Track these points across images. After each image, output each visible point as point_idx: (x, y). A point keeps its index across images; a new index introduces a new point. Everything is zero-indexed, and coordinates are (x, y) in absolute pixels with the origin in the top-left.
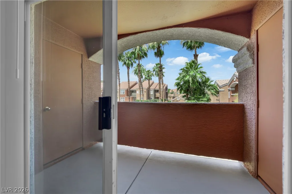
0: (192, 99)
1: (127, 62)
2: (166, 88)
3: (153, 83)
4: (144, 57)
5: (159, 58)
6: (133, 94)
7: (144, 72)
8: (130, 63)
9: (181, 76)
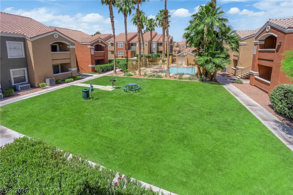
0: (205, 55)
1: (124, 8)
2: (171, 41)
3: (156, 34)
6: (133, 47)
7: (146, 21)
8: (127, 8)
9: (193, 24)
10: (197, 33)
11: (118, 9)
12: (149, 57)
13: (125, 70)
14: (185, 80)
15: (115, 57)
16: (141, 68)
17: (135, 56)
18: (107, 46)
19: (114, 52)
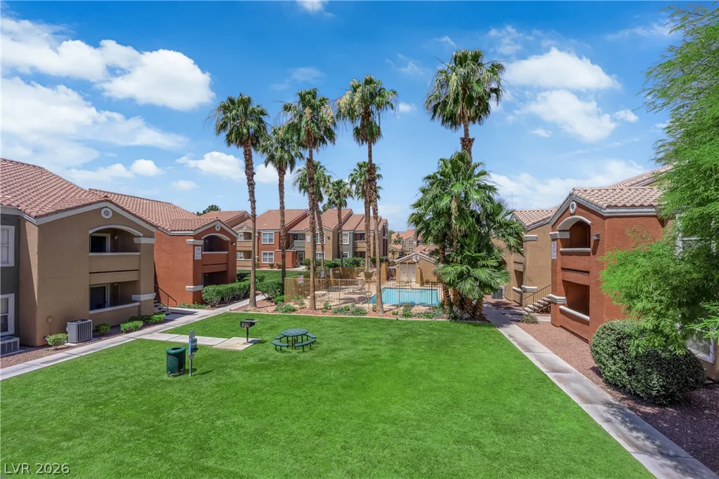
0: (456, 262)
1: (278, 154)
2: (385, 230)
3: (350, 215)
4: (324, 142)
6: (297, 243)
7: (327, 184)
8: (286, 156)
9: (427, 196)
10: (438, 215)
11: (266, 156)
12: (335, 266)
13: (278, 298)
14: (418, 319)
15: (255, 266)
16: (316, 292)
17: (302, 264)
18: (234, 239)
19: (253, 254)
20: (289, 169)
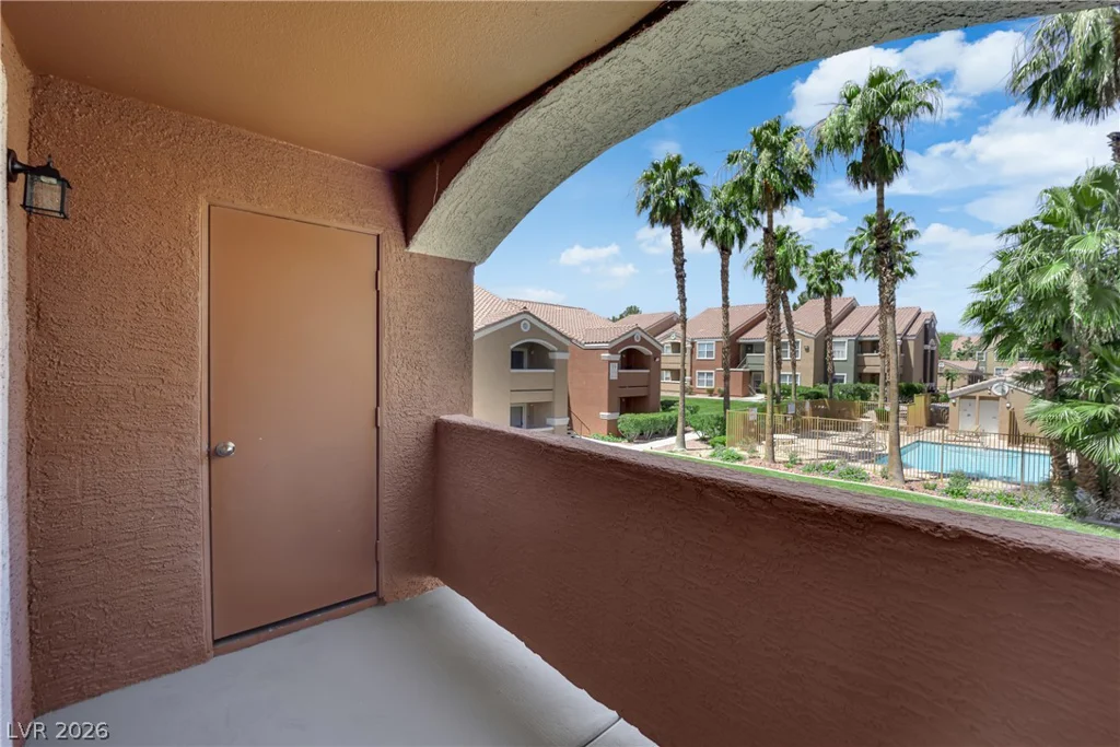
1: (720, 228)
2: (928, 331)
4: (792, 195)
5: (872, 190)
6: (751, 358)
7: (803, 260)
8: (733, 228)
9: (1008, 267)
10: (1037, 302)
11: (702, 232)
12: (818, 396)
13: (717, 439)
14: (981, 504)
15: (684, 391)
16: (775, 436)
17: (758, 391)
18: (657, 353)
19: (681, 373)
20: (737, 244)
